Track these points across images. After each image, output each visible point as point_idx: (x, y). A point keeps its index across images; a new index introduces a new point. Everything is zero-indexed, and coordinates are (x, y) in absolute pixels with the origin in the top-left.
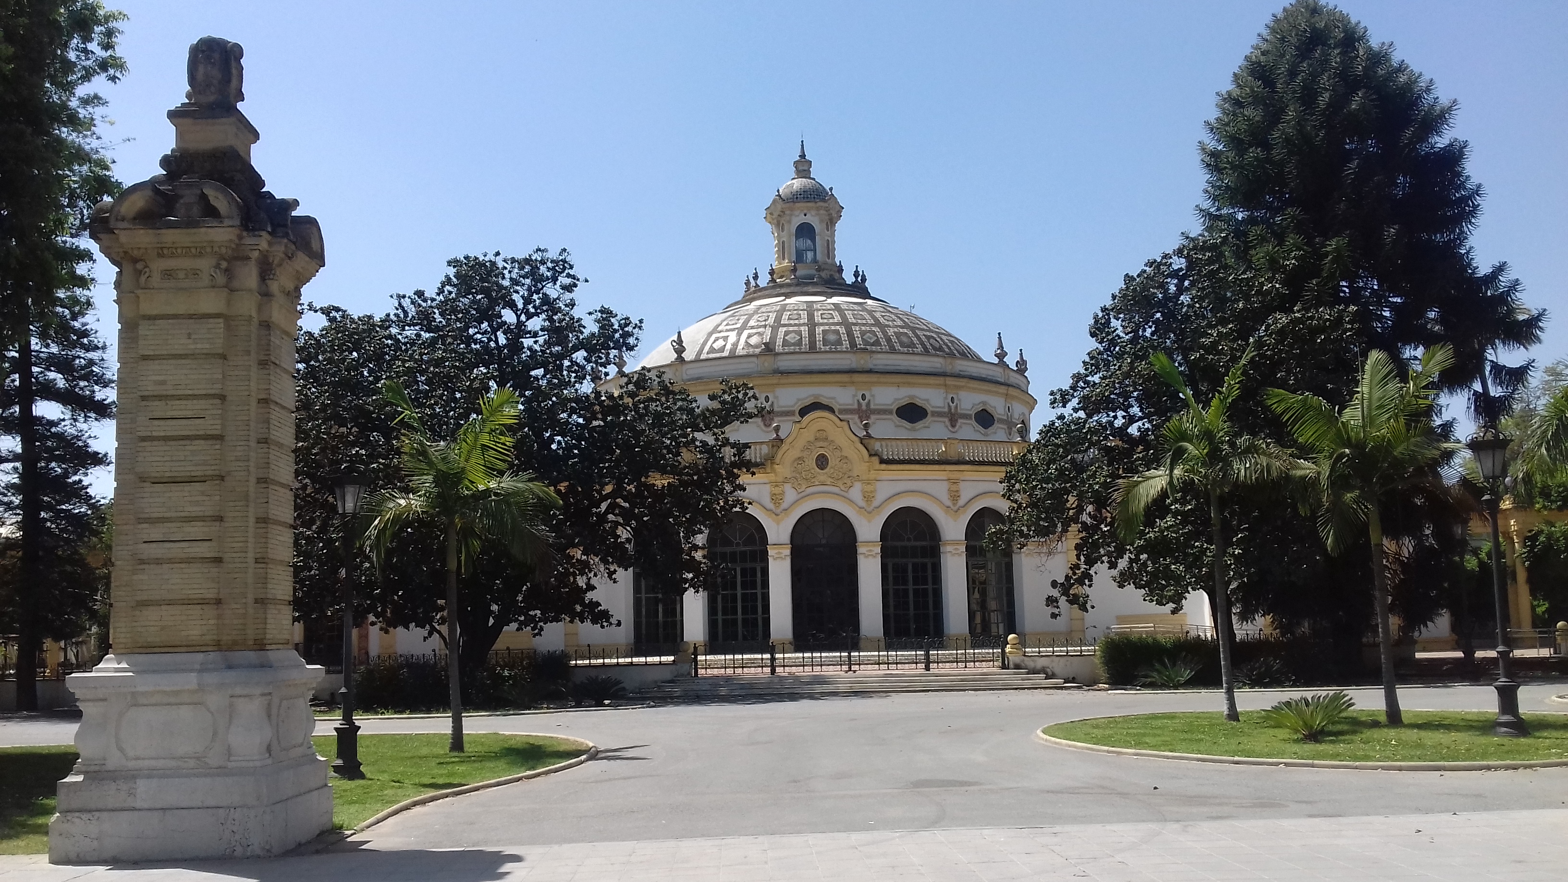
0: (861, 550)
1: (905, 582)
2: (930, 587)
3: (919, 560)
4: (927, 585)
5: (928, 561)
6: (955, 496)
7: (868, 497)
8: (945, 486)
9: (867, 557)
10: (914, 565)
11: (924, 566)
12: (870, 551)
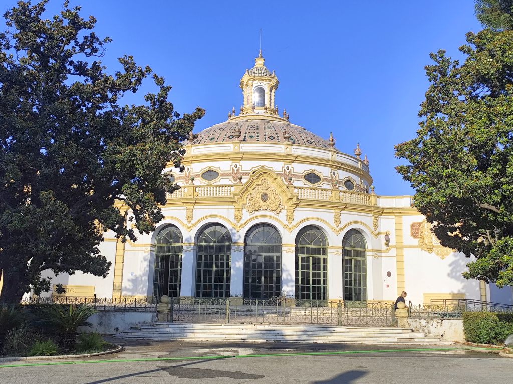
0: (283, 249)
1: (308, 269)
2: (321, 272)
3: (316, 256)
4: (320, 270)
5: (321, 257)
6: (338, 222)
7: (290, 219)
8: (333, 215)
9: (287, 253)
10: (313, 259)
11: (319, 259)
12: (290, 250)
